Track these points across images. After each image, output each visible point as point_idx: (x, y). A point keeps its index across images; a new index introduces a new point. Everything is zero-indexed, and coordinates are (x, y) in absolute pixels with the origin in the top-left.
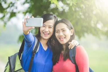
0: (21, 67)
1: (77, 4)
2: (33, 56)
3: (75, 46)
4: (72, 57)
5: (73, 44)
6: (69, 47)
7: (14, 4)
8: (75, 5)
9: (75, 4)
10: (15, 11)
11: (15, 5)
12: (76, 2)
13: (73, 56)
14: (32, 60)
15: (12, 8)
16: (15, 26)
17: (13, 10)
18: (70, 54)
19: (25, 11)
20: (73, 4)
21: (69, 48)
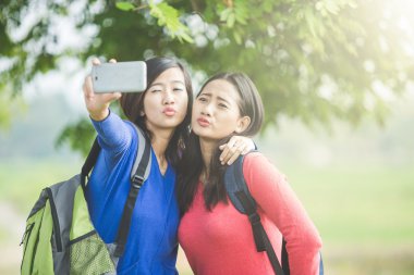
0: (90, 227)
1: (248, 21)
2: (132, 195)
3: (241, 156)
4: (236, 194)
5: (233, 150)
6: (221, 159)
7: (46, 26)
8: (243, 26)
9: (243, 22)
10: (51, 49)
11: (51, 30)
12: (247, 17)
13: (237, 189)
14: (130, 206)
15: (42, 40)
16: (61, 100)
17: (44, 48)
18: (227, 183)
19: (82, 51)
20: (236, 23)
21: (223, 163)
